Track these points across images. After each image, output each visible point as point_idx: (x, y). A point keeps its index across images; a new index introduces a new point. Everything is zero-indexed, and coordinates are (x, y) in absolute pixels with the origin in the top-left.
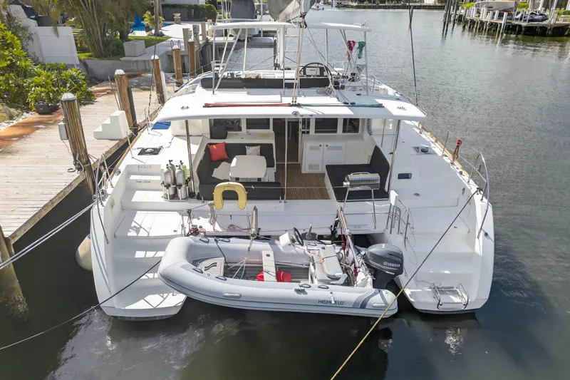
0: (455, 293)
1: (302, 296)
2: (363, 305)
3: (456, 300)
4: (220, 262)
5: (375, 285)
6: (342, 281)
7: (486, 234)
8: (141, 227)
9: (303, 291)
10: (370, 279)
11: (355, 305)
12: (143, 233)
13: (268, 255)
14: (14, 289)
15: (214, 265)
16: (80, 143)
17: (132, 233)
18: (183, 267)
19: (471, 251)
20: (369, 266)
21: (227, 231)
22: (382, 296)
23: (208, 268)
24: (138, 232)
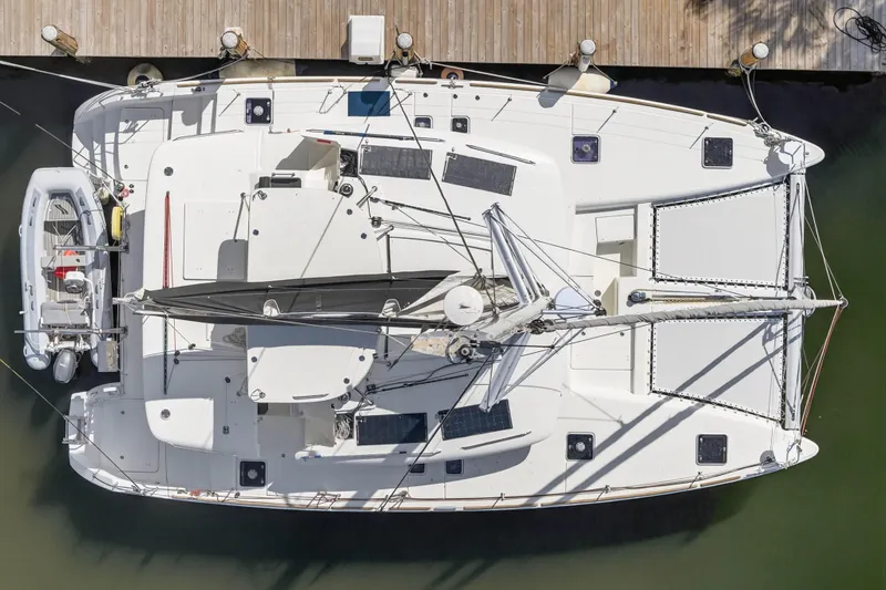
12: (123, 137)
15: (65, 212)
17: (123, 126)
18: (36, 192)
22: (32, 356)
23: (59, 207)
24: (126, 131)
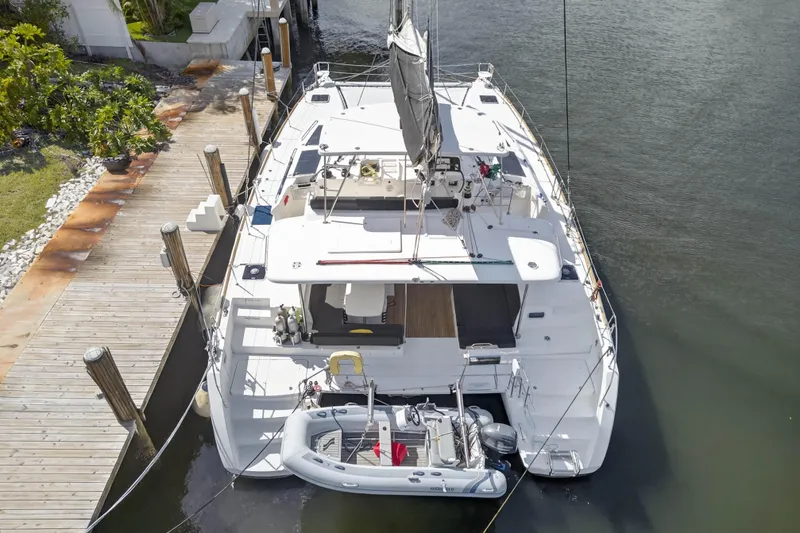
0: (569, 458)
1: (415, 484)
2: (473, 491)
3: (570, 466)
4: (337, 435)
5: (488, 465)
6: (454, 465)
7: (608, 405)
8: (256, 382)
9: (417, 480)
10: (483, 459)
11: (465, 490)
12: (259, 392)
13: (385, 429)
14: (147, 448)
15: (332, 441)
16: (182, 265)
17: (248, 392)
18: (306, 457)
19: (591, 415)
20: (483, 446)
21: (343, 389)
22: (492, 481)
23: (326, 447)
24: (254, 389)
